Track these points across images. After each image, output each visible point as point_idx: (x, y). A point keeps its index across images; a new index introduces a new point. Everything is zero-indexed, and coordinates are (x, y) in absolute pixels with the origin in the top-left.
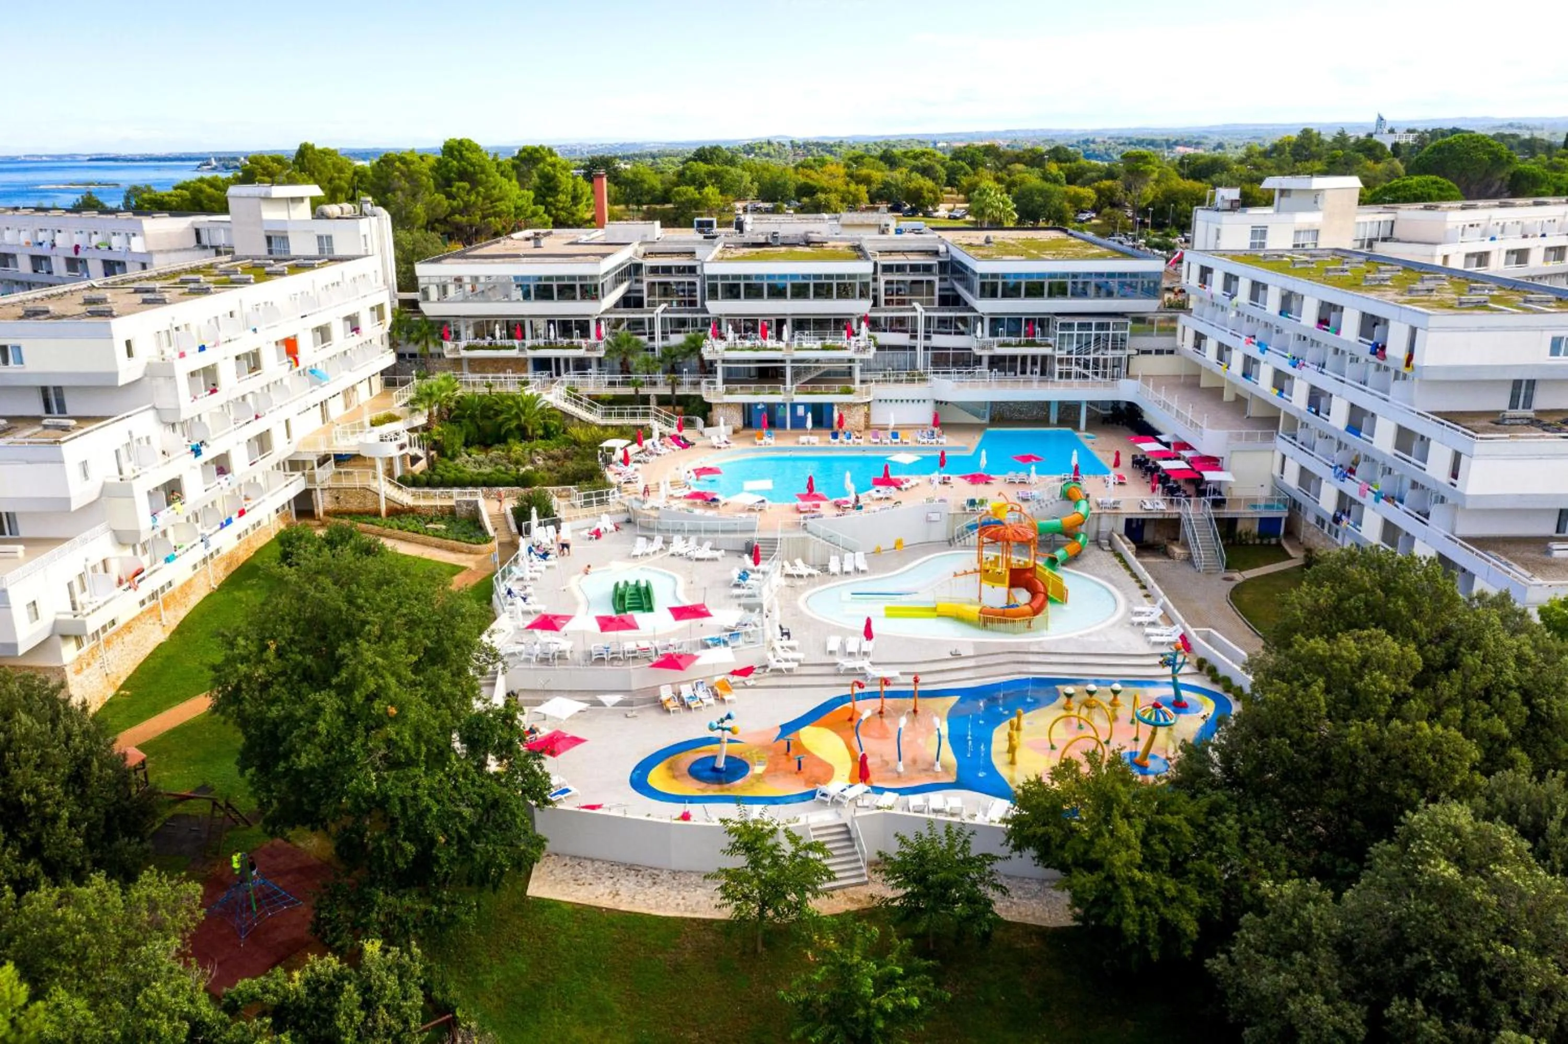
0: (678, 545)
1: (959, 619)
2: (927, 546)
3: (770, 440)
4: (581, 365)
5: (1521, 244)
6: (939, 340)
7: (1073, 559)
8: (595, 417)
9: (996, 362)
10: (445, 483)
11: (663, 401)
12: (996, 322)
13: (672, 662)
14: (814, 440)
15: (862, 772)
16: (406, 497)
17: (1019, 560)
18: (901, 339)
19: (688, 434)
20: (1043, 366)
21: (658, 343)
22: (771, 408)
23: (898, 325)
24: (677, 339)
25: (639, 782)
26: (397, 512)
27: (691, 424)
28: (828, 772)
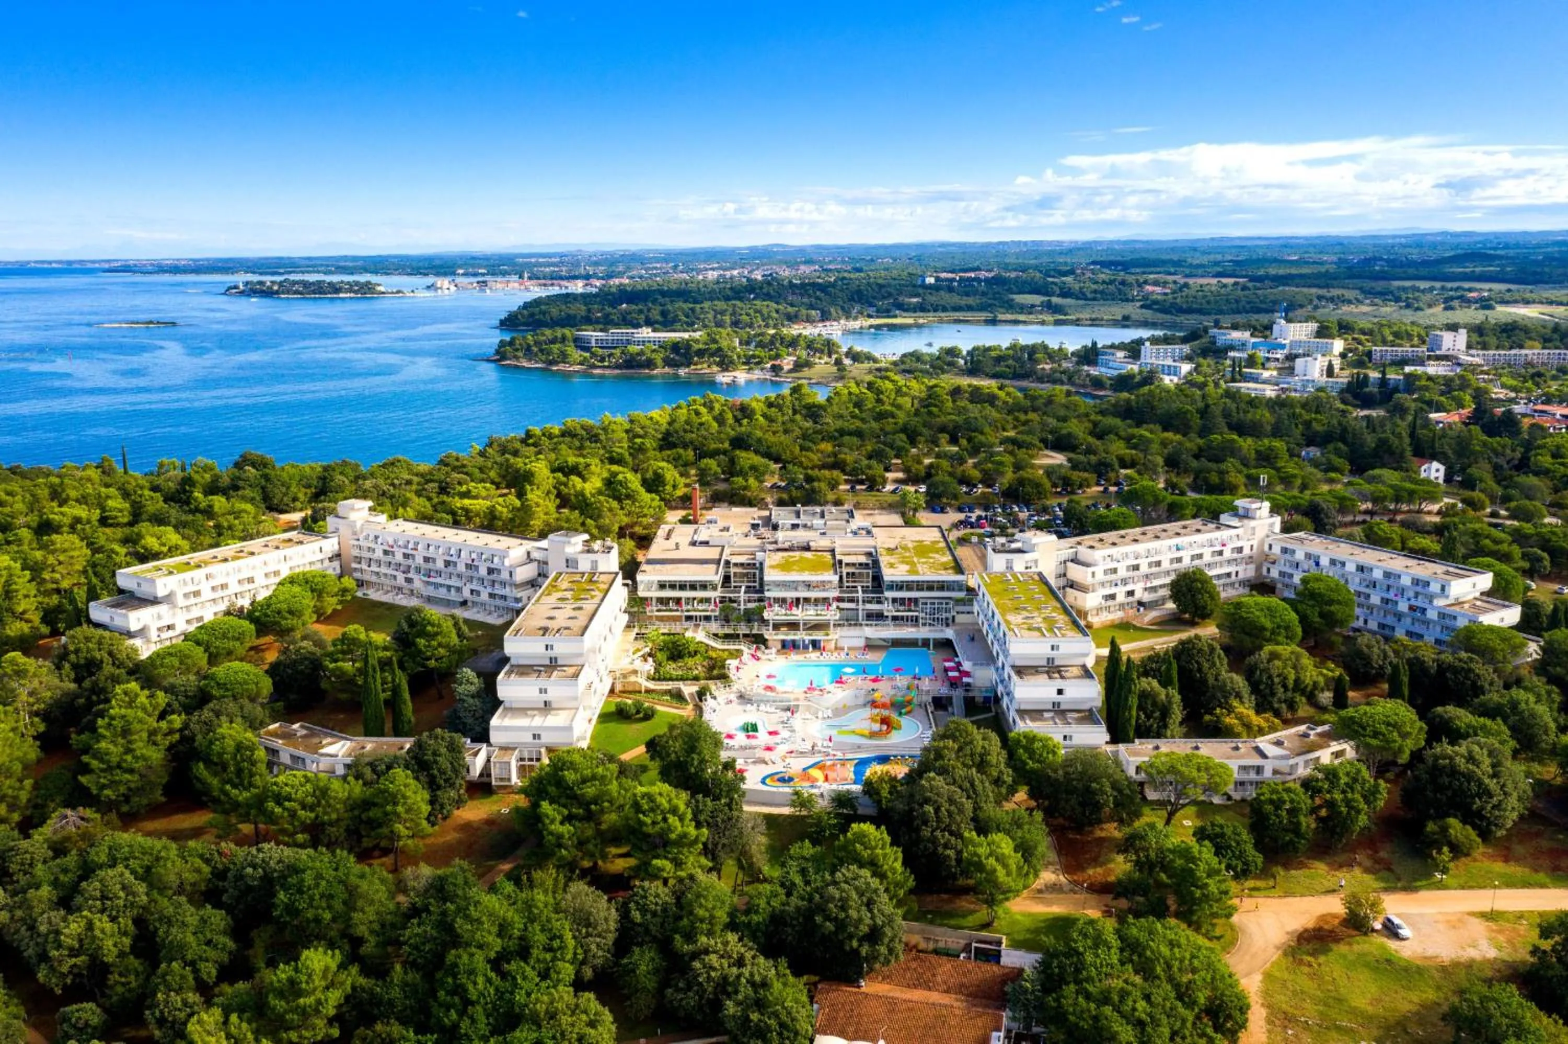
0: (762, 707)
1: (863, 735)
2: (857, 707)
3: (795, 657)
4: (707, 618)
5: (1135, 562)
6: (869, 606)
7: (908, 713)
8: (718, 645)
9: (895, 618)
10: (665, 679)
11: (745, 636)
12: (894, 600)
13: (769, 749)
14: (813, 655)
15: (826, 779)
16: (651, 685)
17: (885, 713)
18: (852, 605)
19: (759, 654)
20: (915, 621)
21: (742, 607)
22: (794, 642)
23: (851, 600)
24: (751, 605)
25: (763, 782)
26: (648, 691)
27: (758, 648)
28: (816, 780)
